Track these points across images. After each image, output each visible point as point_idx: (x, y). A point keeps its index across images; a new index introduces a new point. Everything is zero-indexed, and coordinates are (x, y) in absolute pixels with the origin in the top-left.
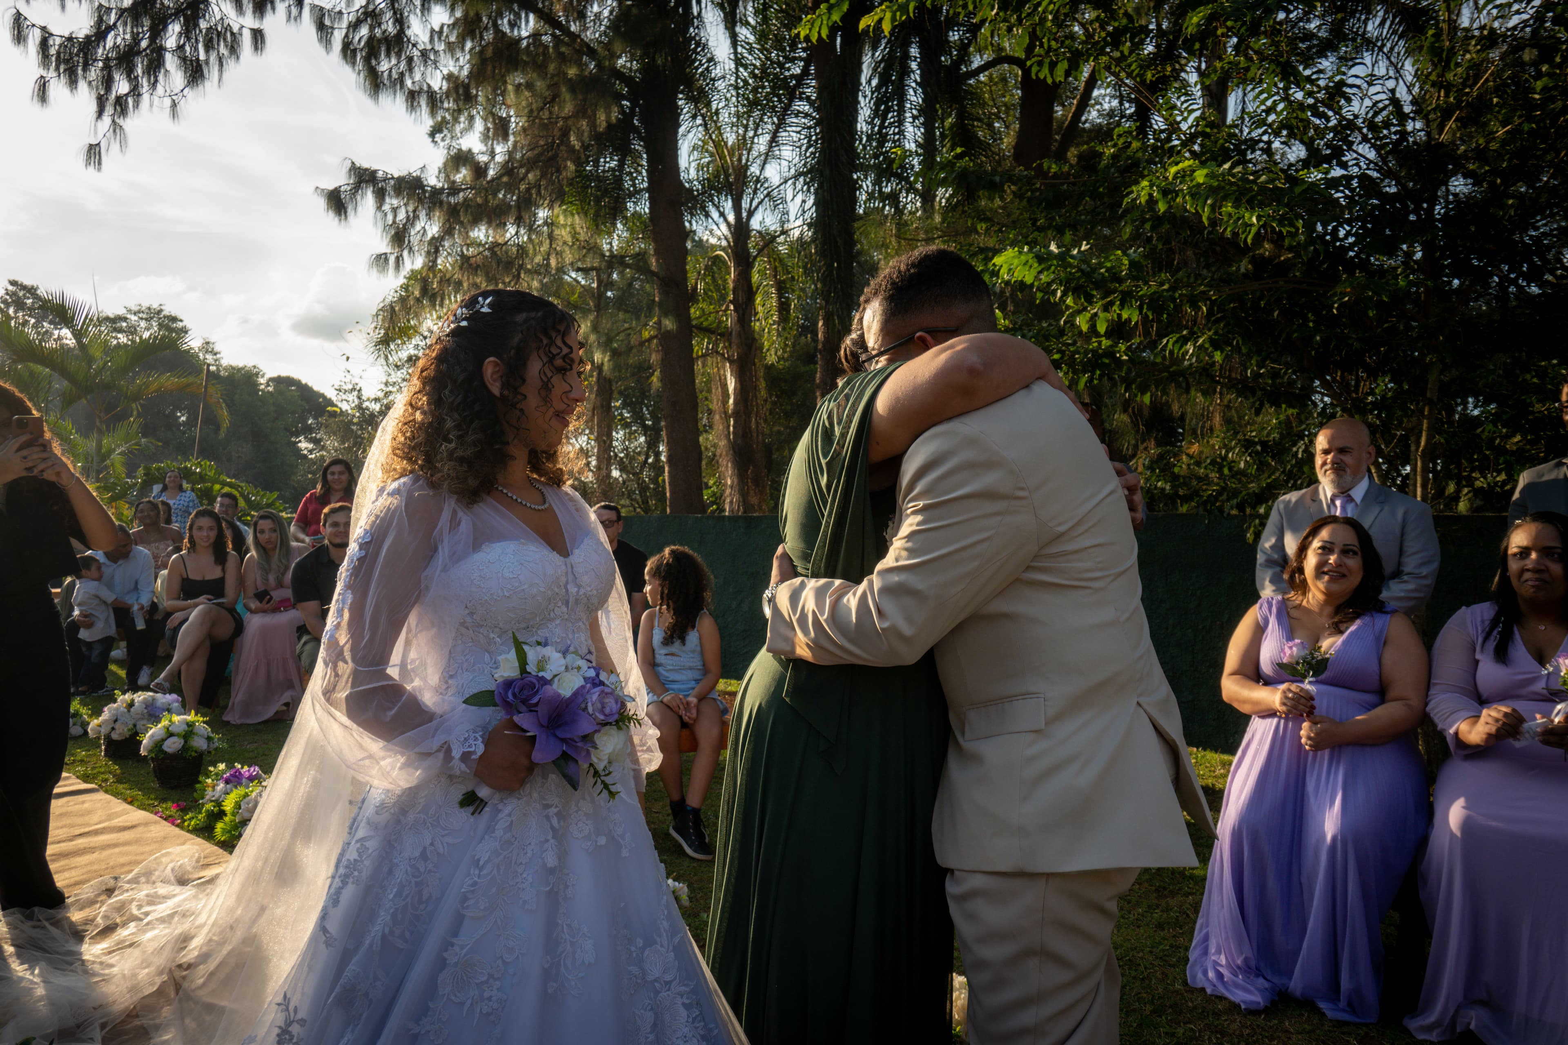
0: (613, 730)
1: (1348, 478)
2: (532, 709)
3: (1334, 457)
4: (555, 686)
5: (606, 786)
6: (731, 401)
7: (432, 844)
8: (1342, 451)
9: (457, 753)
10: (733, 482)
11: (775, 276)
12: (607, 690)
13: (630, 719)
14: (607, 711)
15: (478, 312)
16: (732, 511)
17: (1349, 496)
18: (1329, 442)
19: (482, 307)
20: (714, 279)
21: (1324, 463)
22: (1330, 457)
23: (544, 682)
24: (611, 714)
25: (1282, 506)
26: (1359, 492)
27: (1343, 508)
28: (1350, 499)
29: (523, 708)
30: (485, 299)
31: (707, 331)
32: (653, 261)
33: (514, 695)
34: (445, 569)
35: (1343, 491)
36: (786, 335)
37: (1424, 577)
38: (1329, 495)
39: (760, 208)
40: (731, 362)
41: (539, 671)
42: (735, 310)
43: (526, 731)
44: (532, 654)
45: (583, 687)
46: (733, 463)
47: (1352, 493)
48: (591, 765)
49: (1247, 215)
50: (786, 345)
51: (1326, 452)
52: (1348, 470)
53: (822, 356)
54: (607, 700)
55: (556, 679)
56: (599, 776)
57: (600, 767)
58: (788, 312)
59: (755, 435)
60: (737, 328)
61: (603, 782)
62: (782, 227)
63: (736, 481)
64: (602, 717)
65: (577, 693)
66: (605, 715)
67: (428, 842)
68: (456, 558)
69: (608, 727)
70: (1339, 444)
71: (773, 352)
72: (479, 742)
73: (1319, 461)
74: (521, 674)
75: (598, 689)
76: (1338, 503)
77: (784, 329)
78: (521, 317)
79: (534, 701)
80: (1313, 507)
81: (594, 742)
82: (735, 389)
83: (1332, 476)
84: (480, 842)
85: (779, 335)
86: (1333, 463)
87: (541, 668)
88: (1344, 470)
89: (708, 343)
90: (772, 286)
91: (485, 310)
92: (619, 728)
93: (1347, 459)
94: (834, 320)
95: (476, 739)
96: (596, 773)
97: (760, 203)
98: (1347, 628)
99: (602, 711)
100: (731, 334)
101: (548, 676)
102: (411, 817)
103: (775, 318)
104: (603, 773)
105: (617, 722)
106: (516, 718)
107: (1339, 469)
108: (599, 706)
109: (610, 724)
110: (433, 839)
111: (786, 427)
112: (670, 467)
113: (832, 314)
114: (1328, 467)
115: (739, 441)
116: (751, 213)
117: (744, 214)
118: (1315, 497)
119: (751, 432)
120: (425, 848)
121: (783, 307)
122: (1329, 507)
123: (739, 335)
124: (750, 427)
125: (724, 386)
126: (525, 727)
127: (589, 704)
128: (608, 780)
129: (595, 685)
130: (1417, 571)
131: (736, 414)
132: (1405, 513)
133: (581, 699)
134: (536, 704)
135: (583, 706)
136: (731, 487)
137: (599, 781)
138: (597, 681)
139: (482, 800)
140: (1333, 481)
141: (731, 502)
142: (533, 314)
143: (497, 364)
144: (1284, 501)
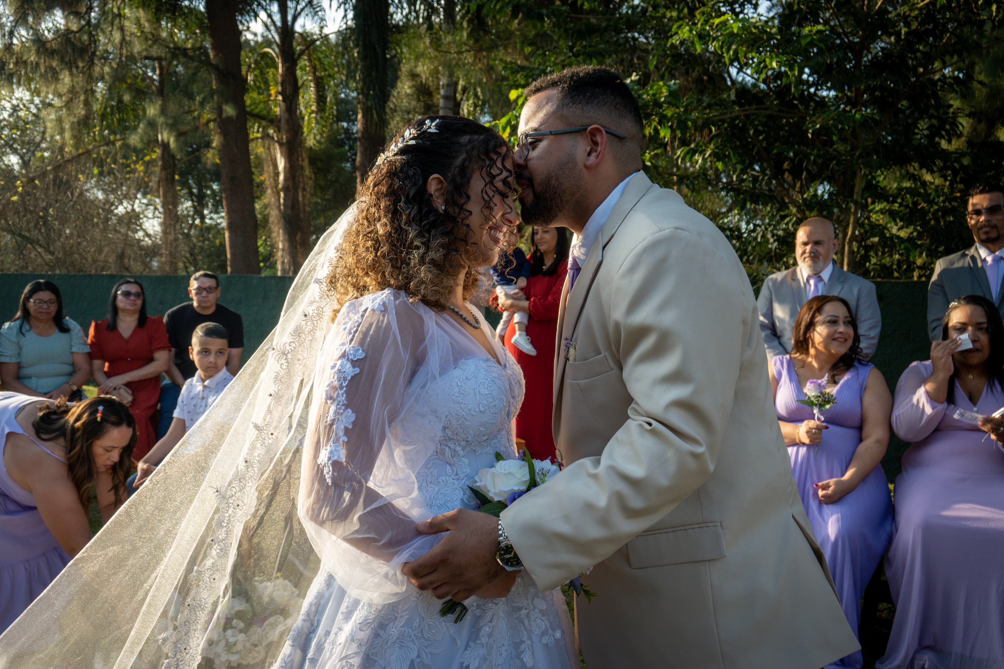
1: (821, 264)
3: (812, 248)
6: (281, 177)
7: (418, 656)
8: (817, 243)
10: (284, 245)
11: (314, 73)
15: (426, 131)
16: (283, 270)
17: (820, 277)
18: (808, 236)
19: (430, 128)
20: (262, 73)
21: (804, 252)
22: (808, 248)
25: (770, 284)
26: (826, 274)
27: (816, 286)
28: (820, 279)
30: (432, 121)
31: (259, 117)
32: (211, 54)
35: (816, 274)
36: (323, 123)
37: (872, 338)
38: (805, 277)
39: (303, 14)
40: (281, 144)
42: (284, 100)
46: (284, 230)
47: (822, 274)
49: (768, 61)
50: (324, 132)
51: (805, 244)
52: (821, 258)
53: (362, 143)
58: (325, 102)
59: (301, 206)
60: (286, 116)
62: (321, 31)
63: (287, 245)
67: (414, 655)
70: (816, 238)
71: (312, 136)
73: (799, 250)
76: (812, 282)
77: (322, 118)
78: (465, 139)
80: (794, 284)
82: (285, 168)
83: (810, 262)
84: (466, 649)
85: (317, 122)
86: (811, 252)
88: (818, 258)
89: (259, 127)
90: (311, 81)
91: (433, 130)
93: (820, 249)
94: (372, 114)
97: (302, 10)
98: (840, 379)
100: (280, 121)
102: (394, 631)
103: (314, 108)
107: (814, 257)
110: (419, 651)
111: (323, 199)
112: (230, 233)
113: (371, 109)
114: (807, 255)
115: (289, 212)
116: (295, 18)
117: (290, 18)
118: (794, 276)
119: (298, 203)
120: (412, 661)
121: (321, 99)
122: (805, 284)
123: (288, 122)
124: (298, 200)
125: (275, 166)
130: (867, 333)
131: (286, 189)
132: (859, 290)
136: (283, 250)
139: (464, 609)
140: (810, 266)
141: (283, 263)
142: (476, 137)
143: (440, 182)
144: (772, 279)
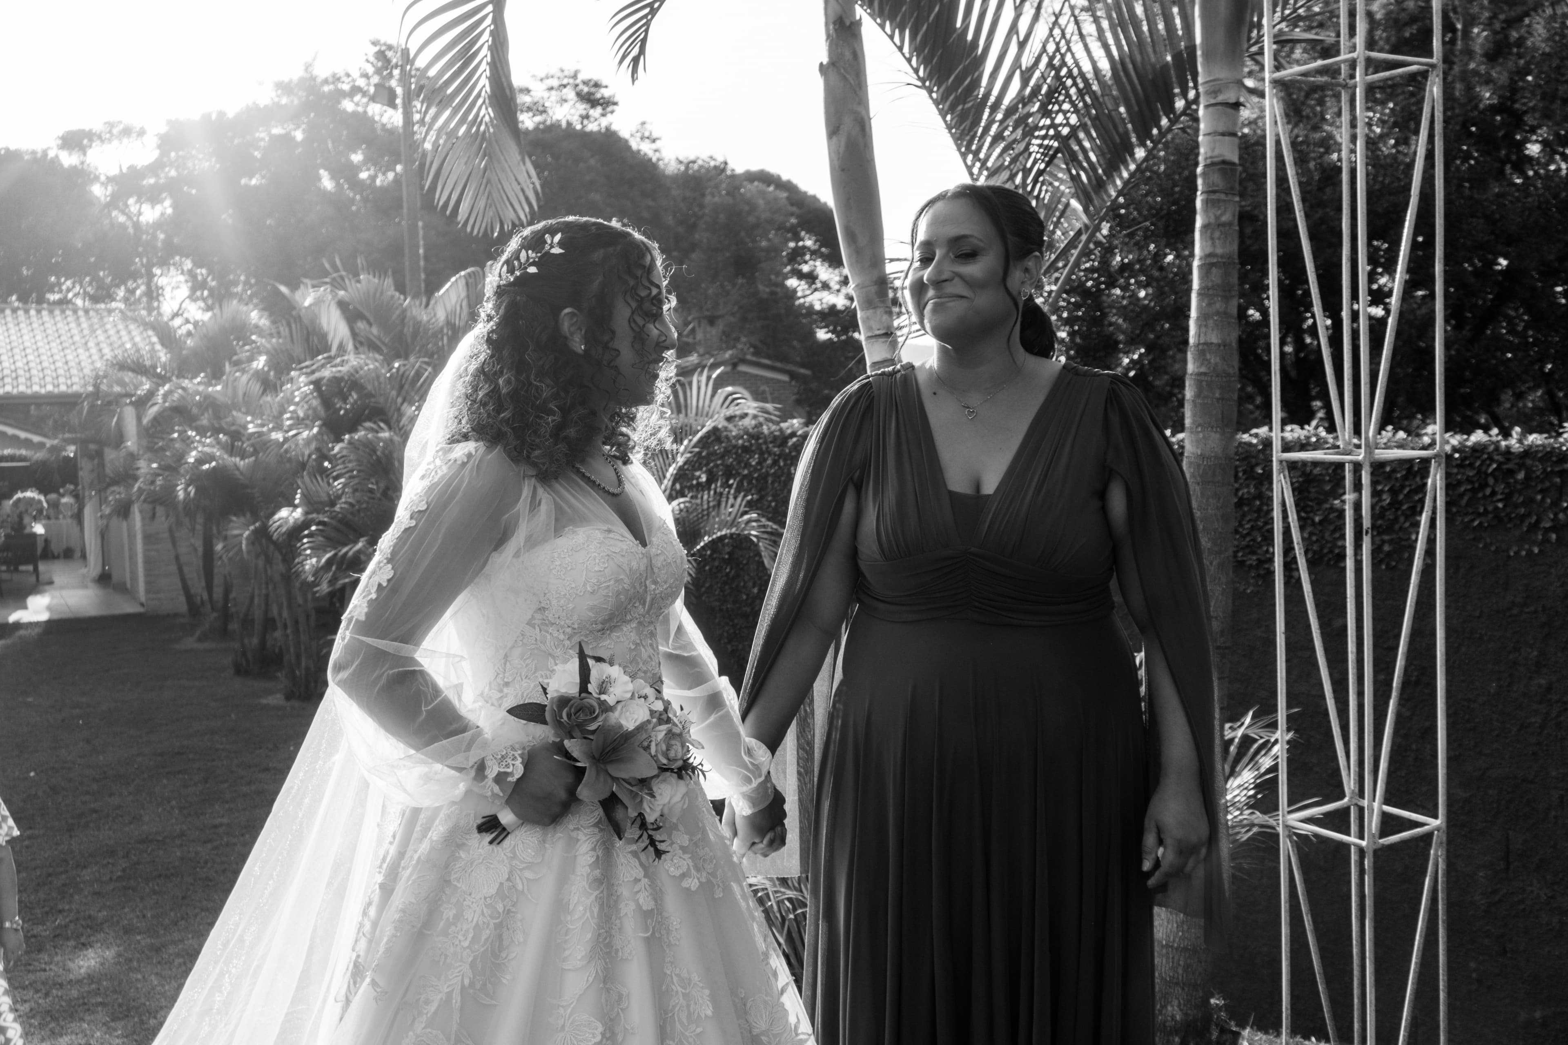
0: (673, 778)
2: (585, 735)
4: (617, 714)
5: (652, 842)
9: (492, 771)
12: (676, 730)
13: (694, 769)
14: (672, 754)
15: (548, 253)
23: (606, 708)
24: (675, 760)
29: (577, 733)
30: (553, 237)
33: (569, 715)
34: (517, 555)
41: (600, 693)
43: (576, 761)
44: (597, 671)
45: (648, 721)
48: (641, 815)
54: (673, 742)
55: (619, 707)
56: (646, 829)
57: (650, 818)
61: (650, 837)
64: (665, 761)
65: (640, 728)
66: (669, 759)
68: (532, 543)
69: (668, 774)
72: (519, 762)
74: (580, 693)
75: (664, 727)
78: (598, 255)
79: (593, 727)
81: (651, 789)
87: (603, 690)
92: (680, 777)
95: (514, 759)
96: (643, 825)
99: (666, 755)
101: (610, 699)
104: (650, 827)
105: (680, 769)
106: (567, 743)
108: (664, 747)
109: (672, 770)
126: (575, 754)
127: (653, 745)
128: (657, 836)
129: (661, 721)
133: (644, 736)
134: (593, 732)
135: (645, 744)
137: (645, 835)
138: (664, 717)
139: (504, 829)
143: (575, 317)
